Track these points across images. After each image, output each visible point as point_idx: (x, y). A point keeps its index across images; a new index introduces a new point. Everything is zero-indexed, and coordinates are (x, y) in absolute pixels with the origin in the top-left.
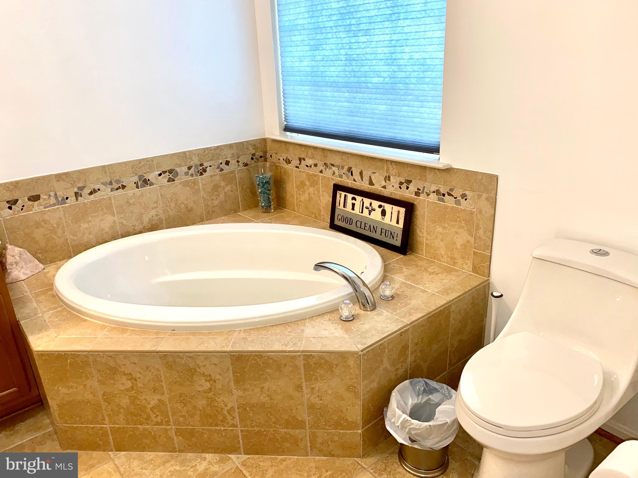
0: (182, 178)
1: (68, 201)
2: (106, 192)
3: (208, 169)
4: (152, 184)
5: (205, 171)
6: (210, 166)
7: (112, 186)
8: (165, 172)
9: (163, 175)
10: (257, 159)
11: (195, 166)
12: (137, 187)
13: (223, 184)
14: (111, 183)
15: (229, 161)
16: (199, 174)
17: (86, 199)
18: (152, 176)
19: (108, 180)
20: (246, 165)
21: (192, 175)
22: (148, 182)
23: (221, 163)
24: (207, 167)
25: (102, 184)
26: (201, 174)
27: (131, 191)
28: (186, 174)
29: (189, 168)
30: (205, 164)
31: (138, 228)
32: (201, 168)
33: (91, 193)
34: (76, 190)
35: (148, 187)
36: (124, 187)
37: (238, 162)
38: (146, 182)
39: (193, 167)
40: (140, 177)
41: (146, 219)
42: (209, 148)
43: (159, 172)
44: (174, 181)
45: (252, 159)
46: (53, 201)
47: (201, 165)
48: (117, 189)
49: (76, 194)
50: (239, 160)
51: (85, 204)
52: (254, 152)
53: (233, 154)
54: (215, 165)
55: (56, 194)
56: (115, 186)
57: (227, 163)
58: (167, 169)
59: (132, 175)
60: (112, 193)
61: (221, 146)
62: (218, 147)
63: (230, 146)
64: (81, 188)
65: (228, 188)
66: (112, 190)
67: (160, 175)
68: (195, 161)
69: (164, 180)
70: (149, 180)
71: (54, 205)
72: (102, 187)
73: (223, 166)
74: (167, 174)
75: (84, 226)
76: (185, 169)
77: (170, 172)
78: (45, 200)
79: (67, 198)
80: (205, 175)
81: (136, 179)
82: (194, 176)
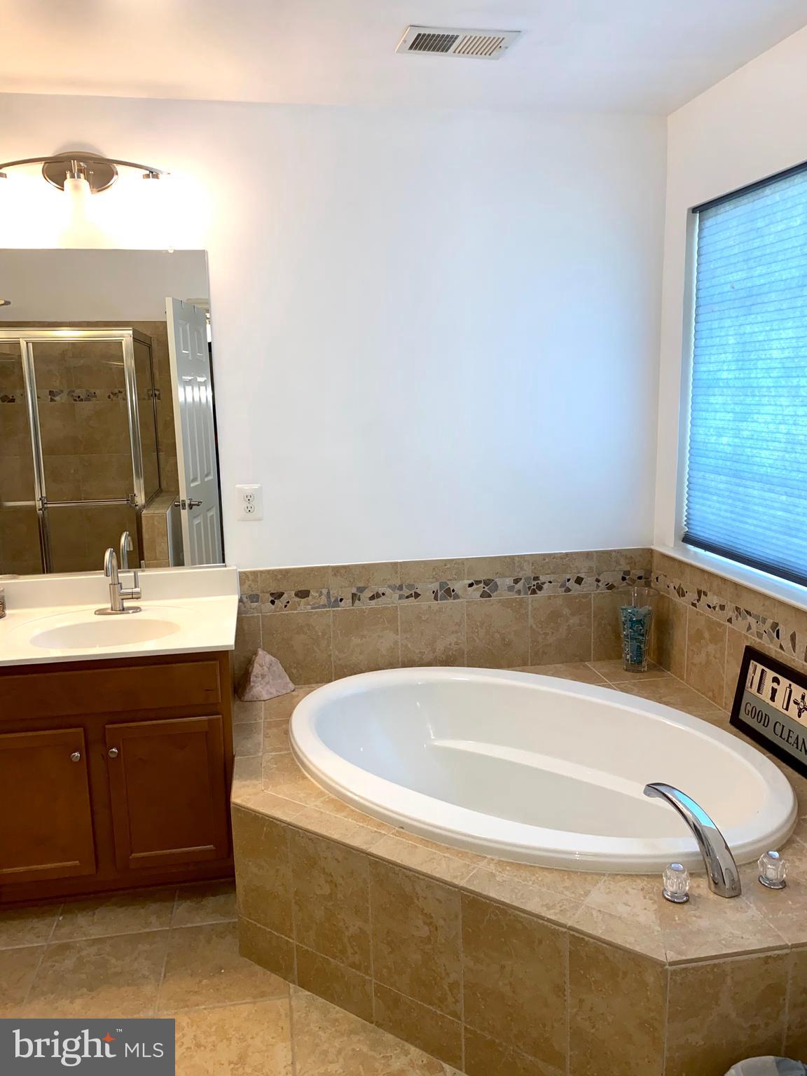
0: (502, 594)
1: (342, 604)
2: (392, 599)
3: (545, 586)
4: (457, 597)
5: (540, 588)
6: (550, 582)
7: (401, 592)
8: (478, 582)
9: (475, 586)
10: (633, 581)
11: (525, 579)
12: (436, 598)
13: (566, 611)
14: (400, 588)
15: (583, 579)
16: (529, 592)
17: (365, 605)
18: (458, 586)
19: (398, 583)
20: (610, 587)
21: (519, 592)
22: (453, 594)
23: (569, 580)
24: (544, 583)
25: (390, 587)
26: (534, 592)
27: (426, 603)
28: (510, 589)
29: (516, 581)
30: (542, 579)
31: (429, 656)
32: (535, 583)
33: (372, 598)
34: (354, 590)
35: (451, 601)
36: (417, 595)
37: (598, 581)
38: (449, 593)
39: (523, 581)
40: (442, 585)
41: (440, 646)
42: (551, 554)
43: (470, 582)
44: (490, 596)
45: (624, 579)
46: (324, 600)
47: (536, 578)
48: (407, 597)
49: (354, 595)
50: (600, 578)
51: (362, 611)
52: (628, 568)
53: (591, 568)
54: (558, 582)
55: (328, 593)
56: (406, 592)
57: (579, 581)
58: (482, 578)
59: (431, 580)
60: (400, 601)
61: (572, 553)
62: (567, 554)
63: (588, 555)
64: (361, 590)
65: (574, 620)
66: (401, 597)
67: (471, 585)
68: (528, 572)
69: (475, 593)
70: (453, 591)
71: (324, 606)
72: (388, 591)
73: (571, 584)
74: (482, 585)
75: (356, 640)
76: (509, 581)
77: (487, 583)
78: (314, 598)
79: (341, 600)
80: (540, 594)
81: (435, 586)
82: (522, 593)
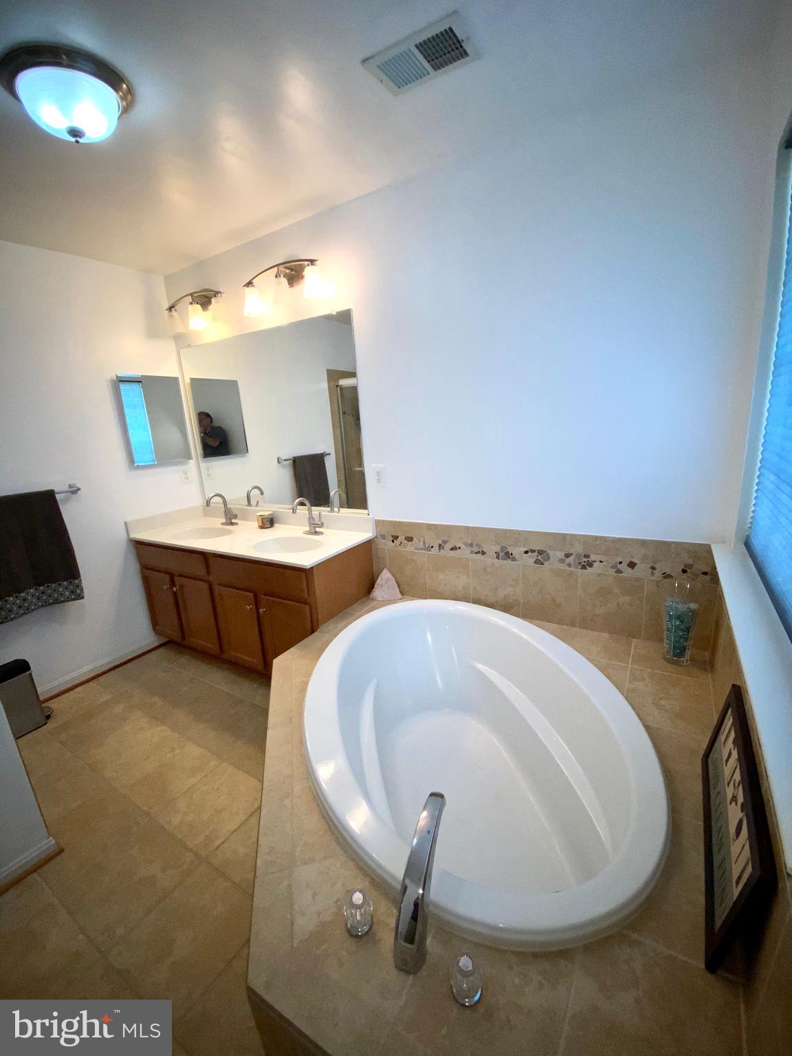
0: (554, 563)
1: (432, 549)
2: (465, 552)
3: (596, 565)
4: (514, 559)
5: (590, 565)
6: (601, 562)
7: (472, 549)
8: (533, 551)
9: (530, 554)
10: (696, 576)
11: (576, 555)
12: (498, 558)
13: (617, 590)
14: (471, 545)
15: (636, 564)
16: (580, 567)
17: (446, 552)
18: (517, 551)
19: (470, 542)
20: (667, 576)
21: (569, 565)
22: (511, 556)
23: (621, 563)
24: (595, 561)
25: (464, 544)
26: (584, 567)
27: (490, 560)
28: (562, 561)
29: (567, 556)
30: (593, 557)
31: (492, 600)
32: (586, 560)
33: (452, 549)
34: (440, 542)
35: (509, 561)
36: (483, 553)
37: (653, 568)
38: (508, 555)
39: (573, 557)
40: (503, 548)
41: (501, 594)
42: (604, 537)
43: (526, 550)
44: (543, 564)
45: (684, 571)
46: (421, 545)
47: (587, 556)
48: (476, 553)
49: (440, 545)
50: (657, 566)
52: (690, 561)
53: (645, 555)
54: (608, 562)
55: (424, 541)
56: (476, 549)
57: (632, 565)
58: (536, 548)
59: (493, 543)
60: (471, 555)
61: (626, 539)
62: (620, 539)
63: (644, 543)
64: (445, 542)
65: (626, 599)
66: (471, 552)
67: (526, 552)
68: (578, 549)
69: (530, 560)
70: (512, 554)
71: (422, 549)
72: (463, 546)
73: (623, 567)
74: (536, 554)
75: (441, 576)
76: (561, 555)
77: (541, 552)
78: (416, 542)
79: (432, 547)
80: (589, 570)
81: (498, 549)
82: (573, 566)
